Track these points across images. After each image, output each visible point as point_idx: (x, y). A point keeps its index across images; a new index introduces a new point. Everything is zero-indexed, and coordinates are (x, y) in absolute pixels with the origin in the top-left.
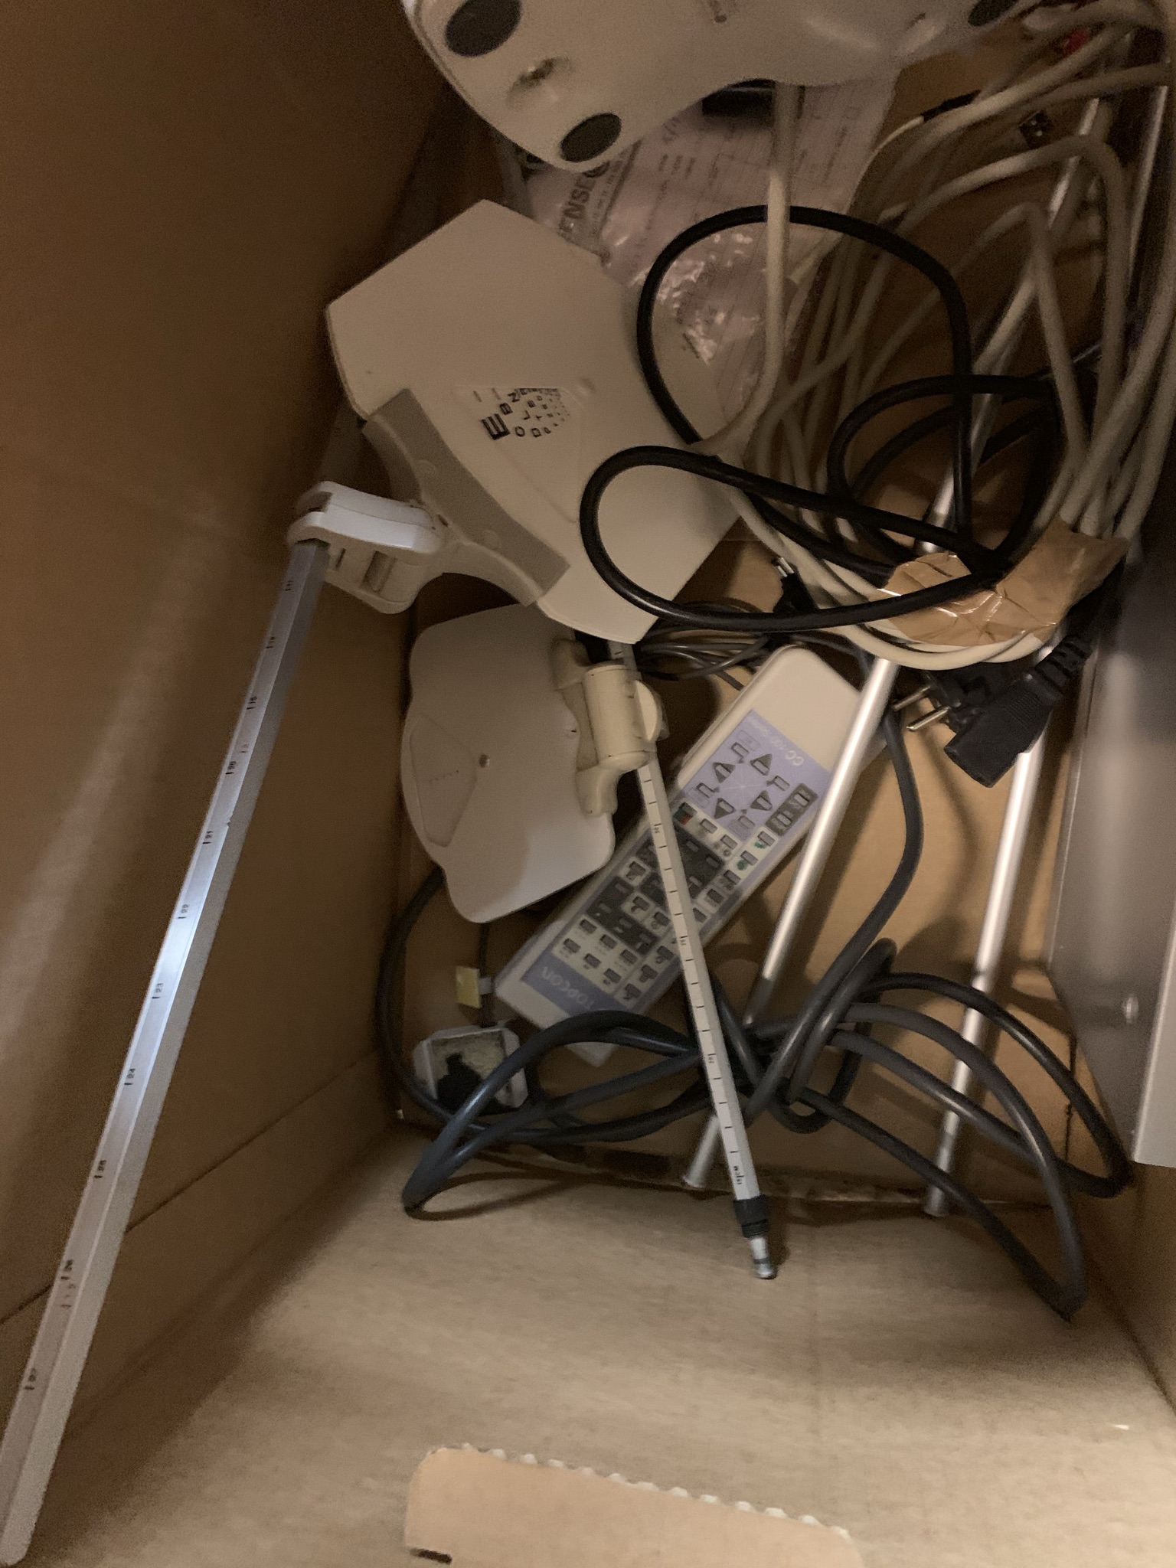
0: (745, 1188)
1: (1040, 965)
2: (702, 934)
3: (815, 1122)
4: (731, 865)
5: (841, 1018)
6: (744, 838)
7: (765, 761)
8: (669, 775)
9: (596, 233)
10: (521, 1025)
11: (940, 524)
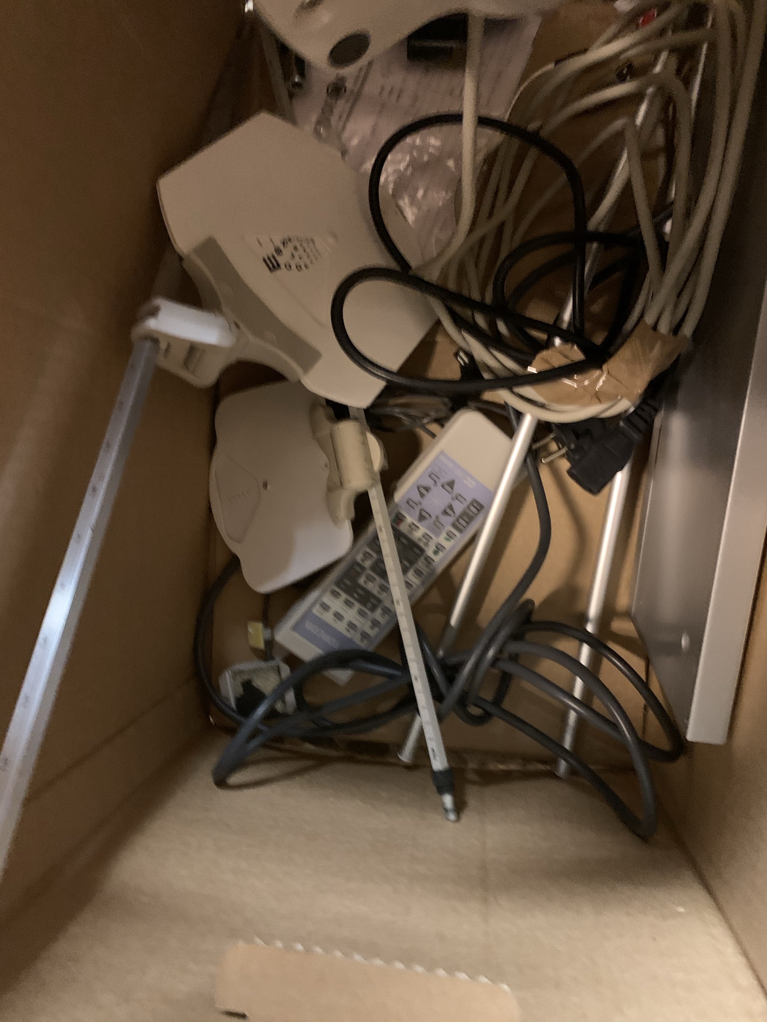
0: (439, 762)
1: (627, 615)
2: (410, 598)
3: (483, 719)
4: (430, 552)
5: (500, 651)
6: (438, 535)
7: (451, 484)
8: (388, 494)
9: (339, 137)
10: (292, 660)
11: (565, 326)
